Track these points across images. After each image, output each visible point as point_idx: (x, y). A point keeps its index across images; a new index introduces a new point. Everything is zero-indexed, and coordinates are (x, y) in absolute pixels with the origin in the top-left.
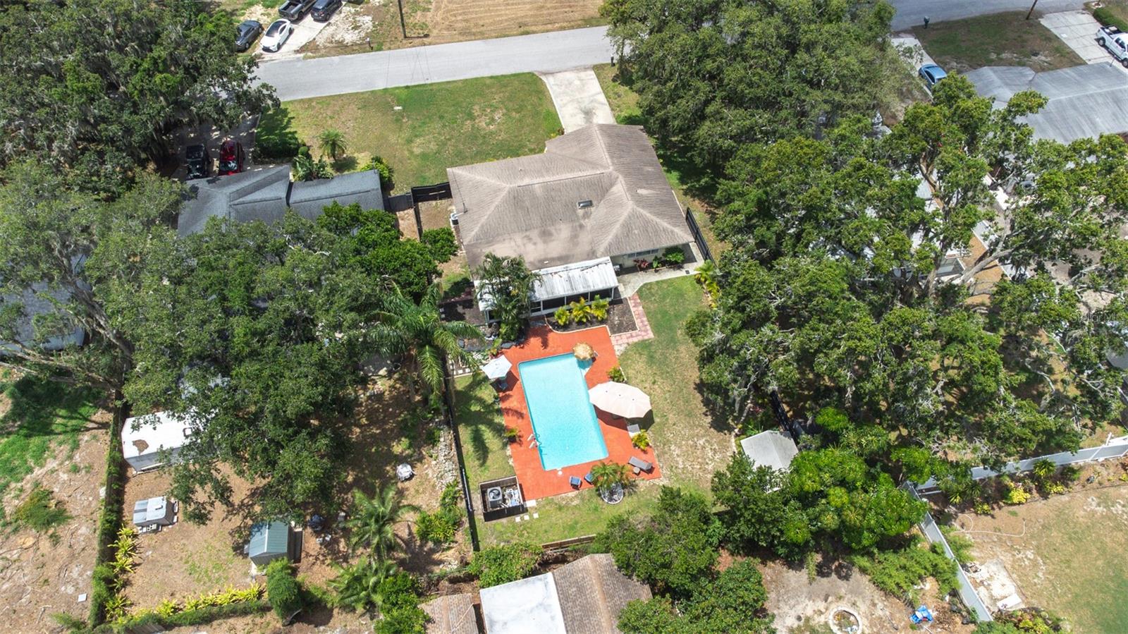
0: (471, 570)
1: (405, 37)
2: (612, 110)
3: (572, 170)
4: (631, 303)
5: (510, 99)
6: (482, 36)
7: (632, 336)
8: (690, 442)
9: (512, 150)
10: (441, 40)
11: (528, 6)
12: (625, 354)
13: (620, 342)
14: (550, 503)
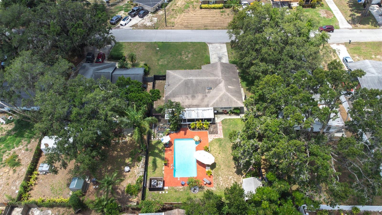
0: (139, 207)
1: (166, 26)
2: (229, 58)
3: (207, 76)
4: (218, 125)
5: (195, 50)
6: (192, 28)
7: (216, 136)
8: (227, 177)
9: (191, 67)
10: (178, 28)
11: (209, 20)
12: (212, 142)
13: (211, 137)
14: (173, 189)
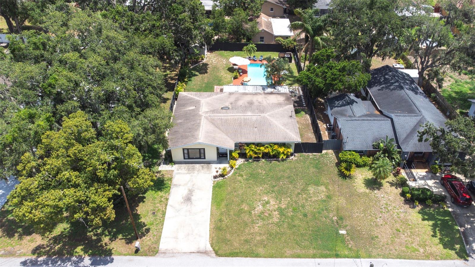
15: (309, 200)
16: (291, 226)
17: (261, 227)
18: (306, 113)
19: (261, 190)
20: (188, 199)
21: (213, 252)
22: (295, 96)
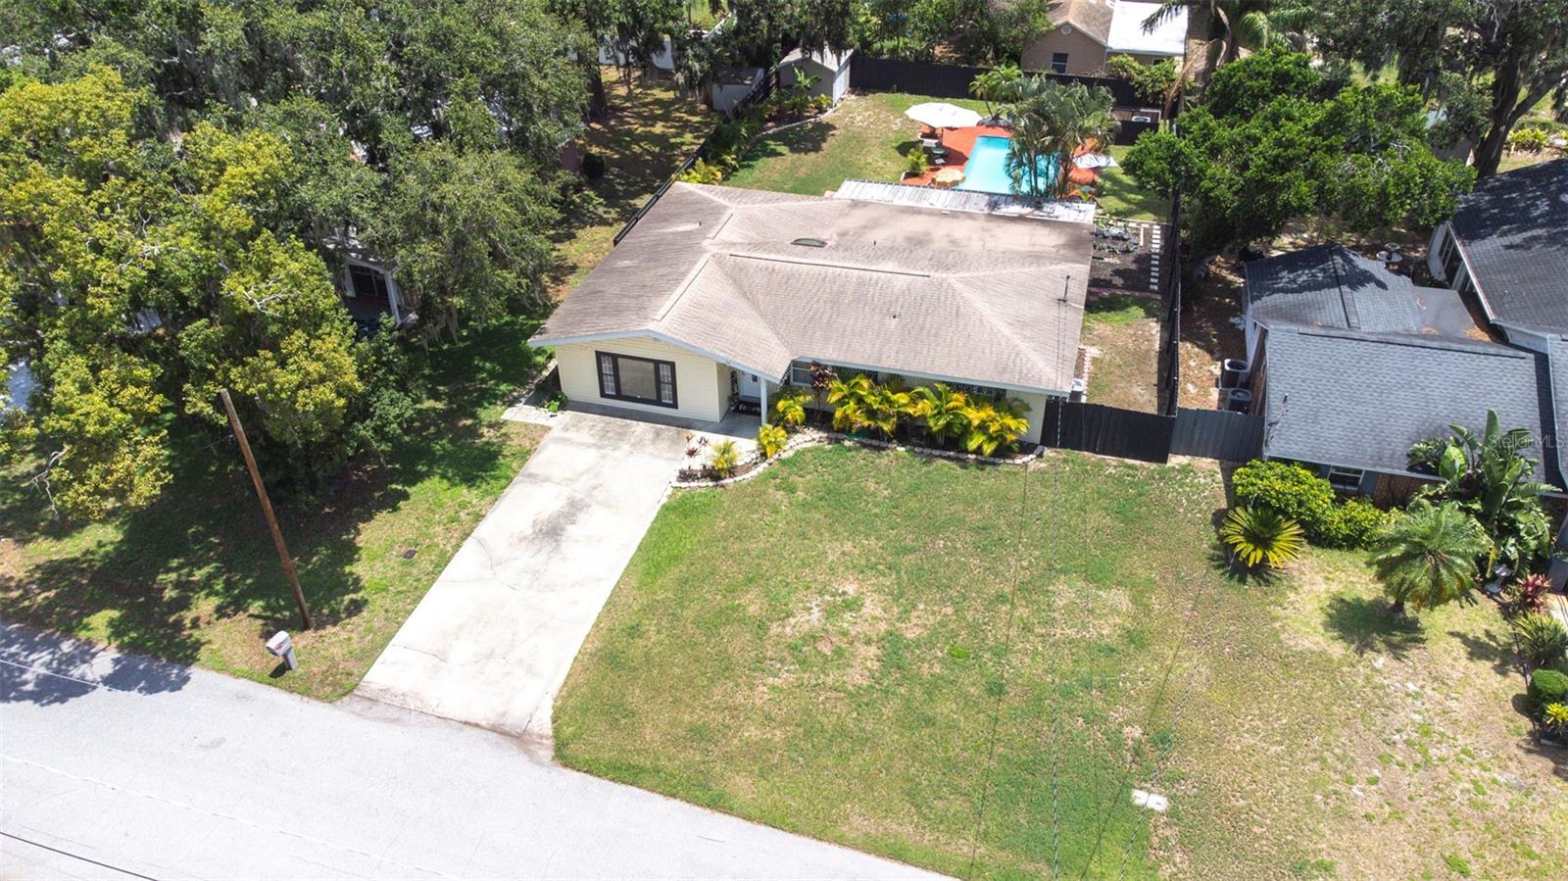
15: (1039, 630)
16: (915, 719)
17: (782, 691)
18: (1150, 314)
19: (844, 553)
20: (551, 532)
21: (550, 742)
22: (1127, 252)
